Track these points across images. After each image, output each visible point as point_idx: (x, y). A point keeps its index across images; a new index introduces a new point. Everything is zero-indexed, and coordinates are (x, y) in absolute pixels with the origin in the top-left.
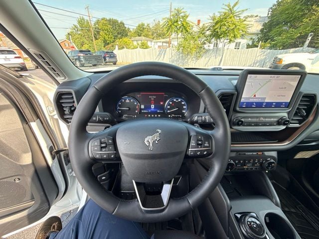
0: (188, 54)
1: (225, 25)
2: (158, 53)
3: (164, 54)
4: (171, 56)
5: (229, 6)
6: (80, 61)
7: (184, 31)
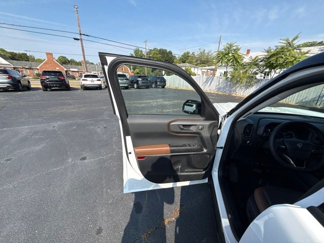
0: (237, 83)
1: (282, 57)
2: (205, 80)
3: (211, 82)
4: (218, 84)
5: (287, 40)
6: (138, 84)
7: (235, 62)
